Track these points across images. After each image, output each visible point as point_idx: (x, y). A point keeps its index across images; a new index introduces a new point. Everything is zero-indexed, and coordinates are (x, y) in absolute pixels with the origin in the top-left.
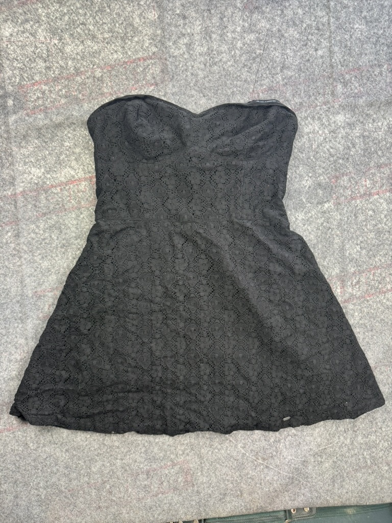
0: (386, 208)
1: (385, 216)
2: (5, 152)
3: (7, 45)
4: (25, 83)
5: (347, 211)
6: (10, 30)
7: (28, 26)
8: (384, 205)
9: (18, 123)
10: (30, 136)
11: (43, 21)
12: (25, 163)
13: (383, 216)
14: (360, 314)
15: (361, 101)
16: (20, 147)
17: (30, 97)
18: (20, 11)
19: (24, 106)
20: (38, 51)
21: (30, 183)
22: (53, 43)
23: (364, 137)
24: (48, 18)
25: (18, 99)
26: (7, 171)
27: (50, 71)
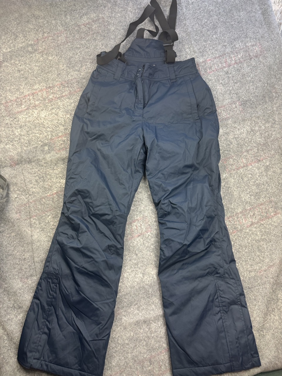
0: (258, 172)
1: (259, 176)
2: (45, 173)
3: (43, 121)
4: (54, 138)
5: (236, 177)
6: (45, 114)
7: (54, 111)
8: (257, 170)
9: (52, 158)
10: (59, 164)
11: (61, 107)
12: (57, 178)
13: (257, 177)
14: (261, 233)
15: (230, 121)
16: (53, 169)
17: (57, 144)
18: (50, 105)
19: (54, 149)
20: (59, 122)
21: (61, 188)
22: (67, 117)
23: (235, 138)
24: (64, 106)
25: (51, 146)
26: (47, 183)
27: (67, 130)
